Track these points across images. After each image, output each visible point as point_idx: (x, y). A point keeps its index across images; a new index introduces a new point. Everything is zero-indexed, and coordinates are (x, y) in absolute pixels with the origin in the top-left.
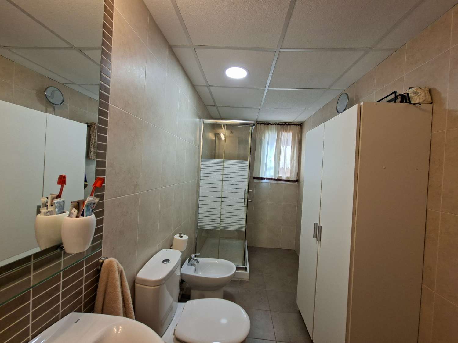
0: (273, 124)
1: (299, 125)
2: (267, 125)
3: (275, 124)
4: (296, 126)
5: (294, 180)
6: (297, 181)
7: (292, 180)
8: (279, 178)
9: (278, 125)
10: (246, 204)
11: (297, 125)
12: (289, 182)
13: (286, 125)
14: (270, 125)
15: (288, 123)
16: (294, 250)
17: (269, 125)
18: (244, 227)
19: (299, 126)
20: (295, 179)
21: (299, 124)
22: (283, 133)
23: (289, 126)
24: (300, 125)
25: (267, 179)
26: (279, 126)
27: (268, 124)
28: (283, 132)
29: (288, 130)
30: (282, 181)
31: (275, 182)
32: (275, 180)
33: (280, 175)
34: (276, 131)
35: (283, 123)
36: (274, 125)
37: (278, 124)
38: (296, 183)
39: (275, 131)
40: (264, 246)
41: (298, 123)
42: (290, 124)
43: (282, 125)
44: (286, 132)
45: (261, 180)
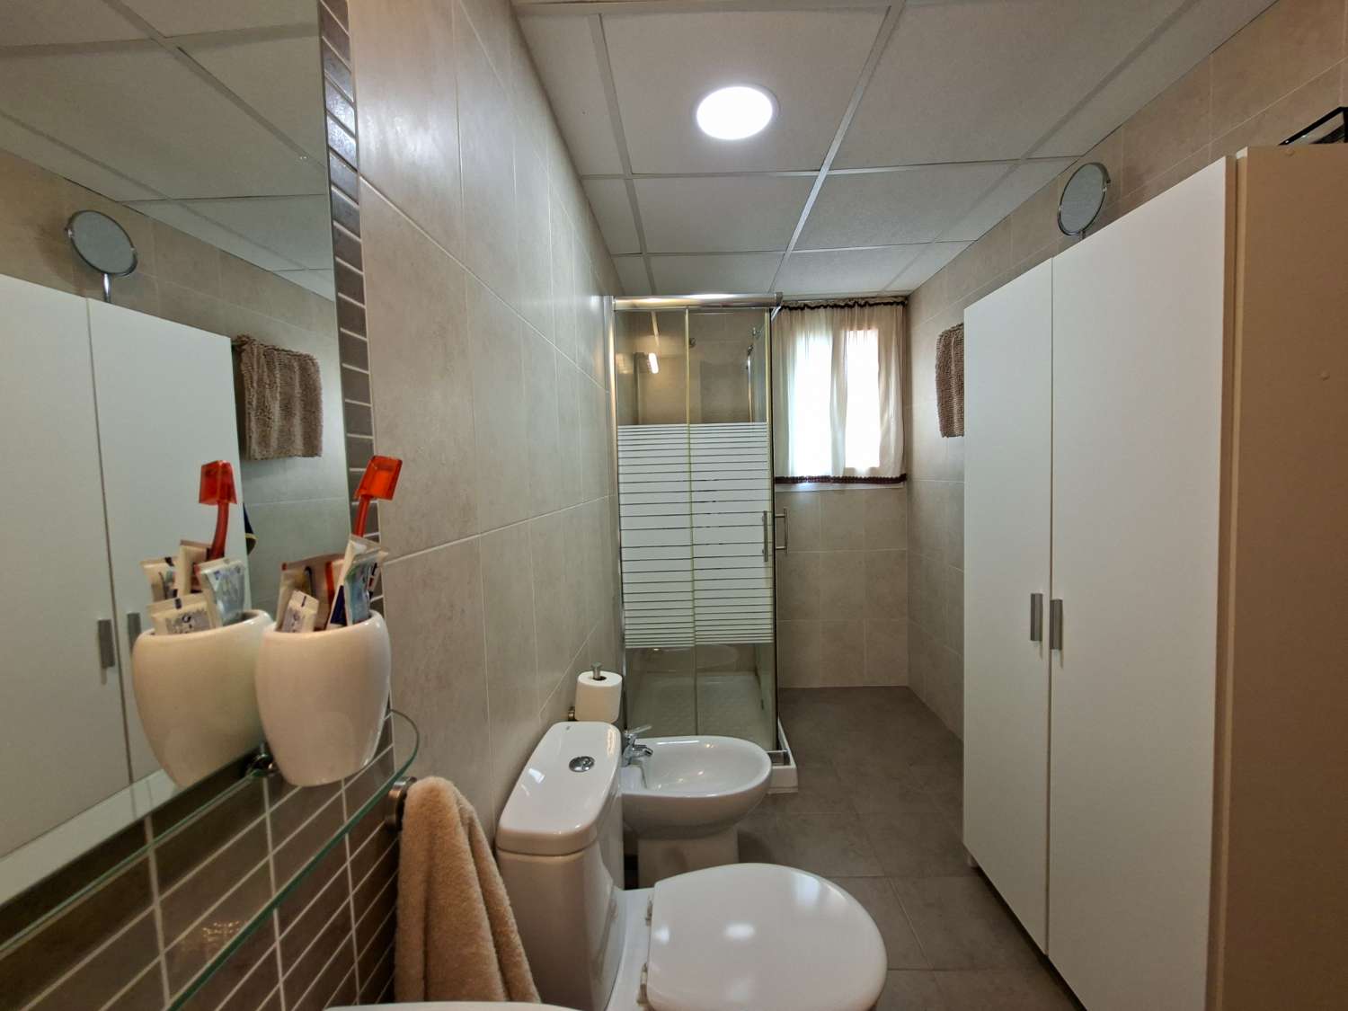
0: (818, 307)
1: (898, 304)
2: (799, 311)
3: (825, 307)
4: (889, 306)
5: (894, 476)
6: (903, 478)
7: (889, 475)
8: (848, 475)
9: (835, 309)
10: (770, 559)
11: (891, 304)
12: (888, 483)
13: (860, 306)
14: (809, 310)
15: (862, 298)
16: (907, 688)
17: (806, 310)
18: (770, 631)
19: (900, 308)
20: (897, 475)
21: (899, 300)
22: (852, 332)
23: (867, 310)
24: (902, 303)
25: (811, 479)
26: (837, 312)
27: (802, 309)
28: (851, 329)
29: (866, 325)
30: (853, 483)
31: (837, 486)
32: (837, 480)
33: (847, 466)
34: (827, 330)
35: (850, 299)
36: (822, 310)
37: (835, 306)
38: (901, 485)
39: (824, 327)
40: (816, 684)
41: (896, 297)
42: (872, 302)
43: (846, 308)
44: (860, 328)
45: (793, 486)
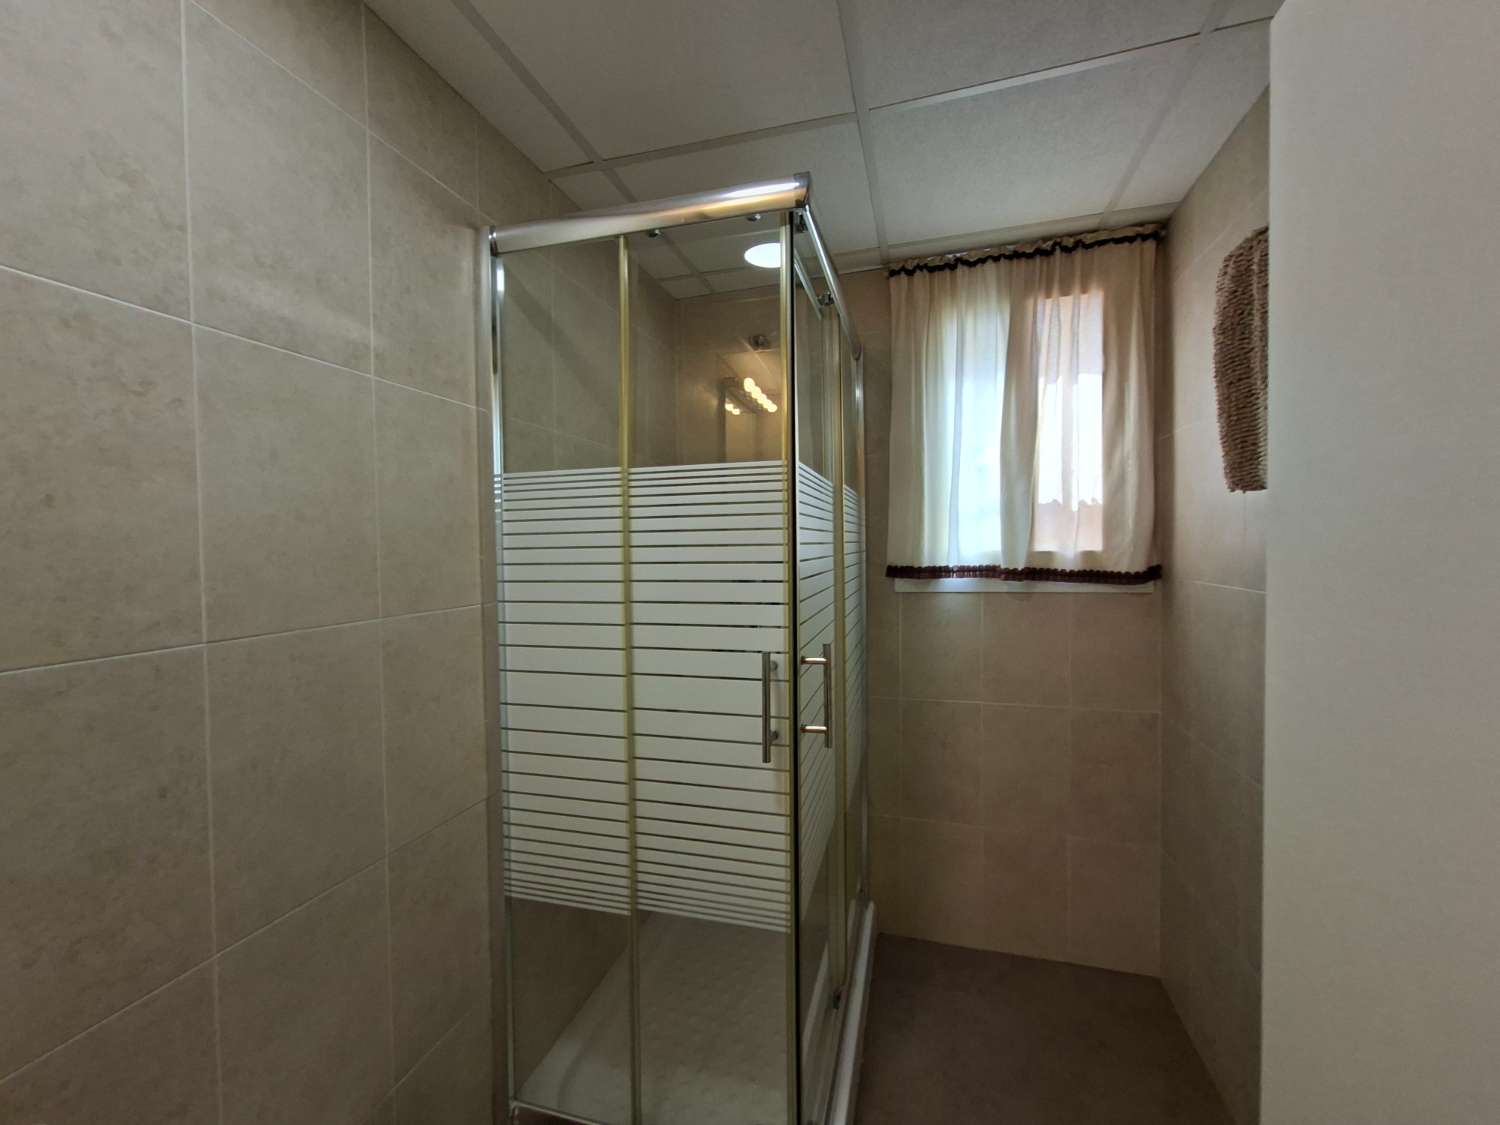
0: (982, 261)
1: (1144, 238)
2: (947, 272)
3: (996, 259)
4: (1127, 244)
5: (1133, 571)
6: (1155, 573)
7: (1123, 568)
8: (1038, 564)
9: (1015, 261)
11: (1130, 240)
12: (1120, 583)
13: (1066, 250)
14: (965, 268)
15: (1070, 235)
16: (1156, 982)
17: (961, 270)
19: (1150, 245)
20: (1139, 566)
21: (1148, 229)
22: (1049, 302)
23: (1079, 255)
24: (1155, 236)
25: (963, 571)
26: (1022, 265)
27: (952, 267)
28: (1048, 295)
29: (1077, 281)
30: (1047, 579)
31: (1016, 586)
32: (1011, 574)
33: (1038, 548)
34: (999, 301)
35: (1045, 239)
36: (990, 266)
37: (1015, 256)
38: (1149, 587)
39: (993, 293)
41: (1141, 224)
42: (1089, 239)
43: (1038, 259)
44: (1065, 292)
45: (934, 582)
